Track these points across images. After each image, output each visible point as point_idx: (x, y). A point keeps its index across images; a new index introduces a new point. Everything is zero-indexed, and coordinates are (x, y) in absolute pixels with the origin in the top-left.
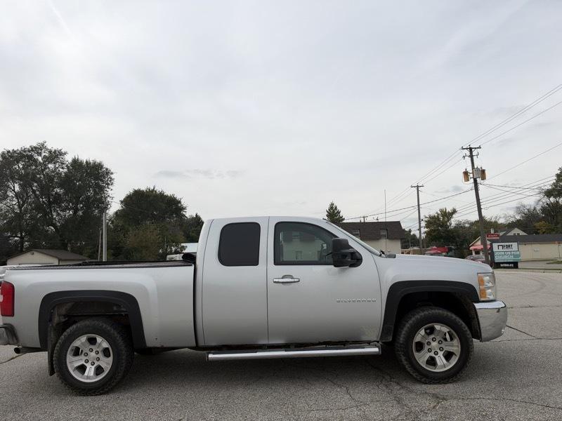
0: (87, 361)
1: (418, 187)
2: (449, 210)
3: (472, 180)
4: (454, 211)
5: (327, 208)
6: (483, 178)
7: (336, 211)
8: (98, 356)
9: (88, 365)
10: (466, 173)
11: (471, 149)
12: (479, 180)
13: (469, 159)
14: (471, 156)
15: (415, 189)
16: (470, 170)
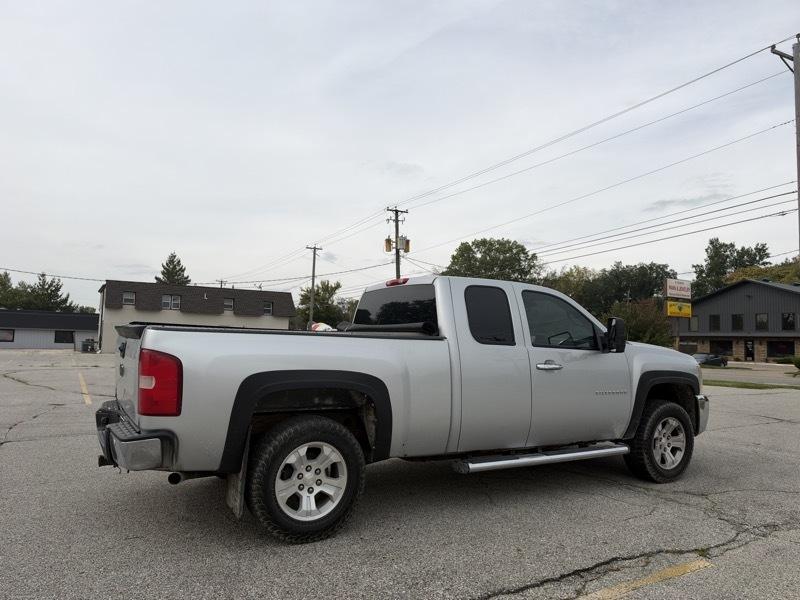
0: (301, 487)
1: (315, 249)
2: (332, 284)
3: (394, 251)
4: (338, 286)
5: (165, 260)
6: (407, 250)
7: (178, 268)
8: (318, 477)
9: (304, 494)
10: (388, 241)
11: (397, 212)
12: (402, 252)
13: (393, 224)
14: (397, 221)
15: (311, 252)
16: (393, 238)
